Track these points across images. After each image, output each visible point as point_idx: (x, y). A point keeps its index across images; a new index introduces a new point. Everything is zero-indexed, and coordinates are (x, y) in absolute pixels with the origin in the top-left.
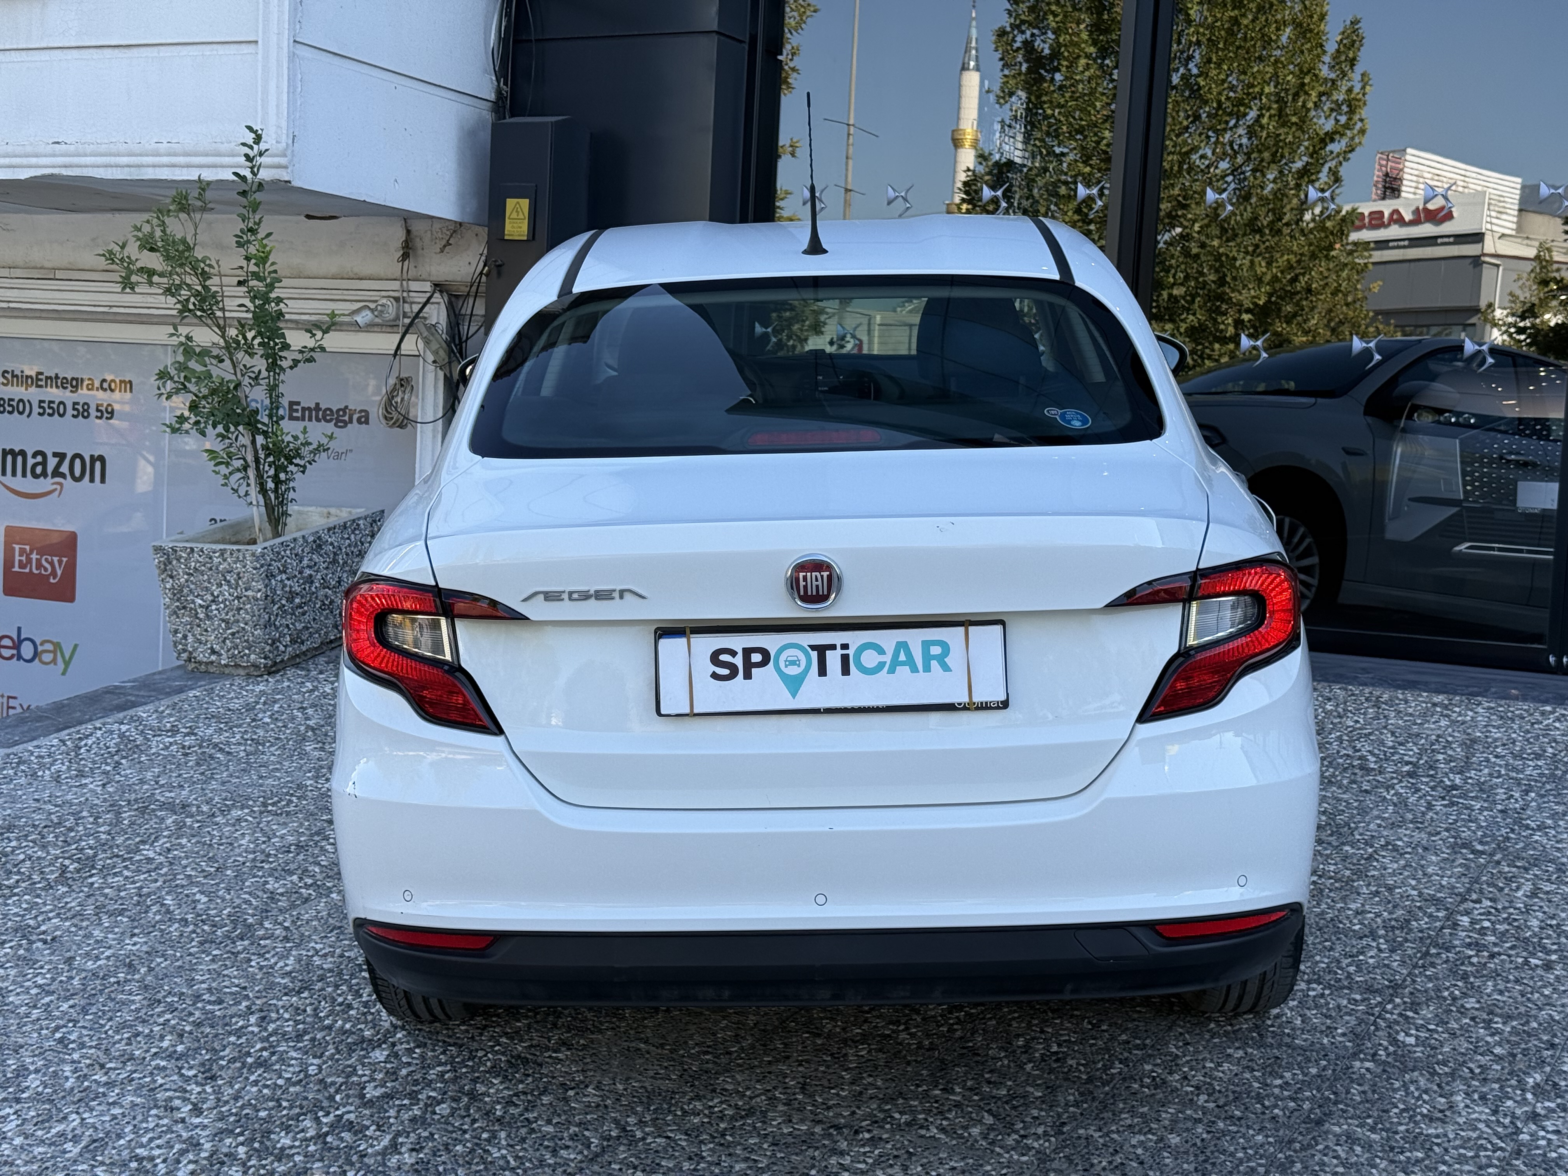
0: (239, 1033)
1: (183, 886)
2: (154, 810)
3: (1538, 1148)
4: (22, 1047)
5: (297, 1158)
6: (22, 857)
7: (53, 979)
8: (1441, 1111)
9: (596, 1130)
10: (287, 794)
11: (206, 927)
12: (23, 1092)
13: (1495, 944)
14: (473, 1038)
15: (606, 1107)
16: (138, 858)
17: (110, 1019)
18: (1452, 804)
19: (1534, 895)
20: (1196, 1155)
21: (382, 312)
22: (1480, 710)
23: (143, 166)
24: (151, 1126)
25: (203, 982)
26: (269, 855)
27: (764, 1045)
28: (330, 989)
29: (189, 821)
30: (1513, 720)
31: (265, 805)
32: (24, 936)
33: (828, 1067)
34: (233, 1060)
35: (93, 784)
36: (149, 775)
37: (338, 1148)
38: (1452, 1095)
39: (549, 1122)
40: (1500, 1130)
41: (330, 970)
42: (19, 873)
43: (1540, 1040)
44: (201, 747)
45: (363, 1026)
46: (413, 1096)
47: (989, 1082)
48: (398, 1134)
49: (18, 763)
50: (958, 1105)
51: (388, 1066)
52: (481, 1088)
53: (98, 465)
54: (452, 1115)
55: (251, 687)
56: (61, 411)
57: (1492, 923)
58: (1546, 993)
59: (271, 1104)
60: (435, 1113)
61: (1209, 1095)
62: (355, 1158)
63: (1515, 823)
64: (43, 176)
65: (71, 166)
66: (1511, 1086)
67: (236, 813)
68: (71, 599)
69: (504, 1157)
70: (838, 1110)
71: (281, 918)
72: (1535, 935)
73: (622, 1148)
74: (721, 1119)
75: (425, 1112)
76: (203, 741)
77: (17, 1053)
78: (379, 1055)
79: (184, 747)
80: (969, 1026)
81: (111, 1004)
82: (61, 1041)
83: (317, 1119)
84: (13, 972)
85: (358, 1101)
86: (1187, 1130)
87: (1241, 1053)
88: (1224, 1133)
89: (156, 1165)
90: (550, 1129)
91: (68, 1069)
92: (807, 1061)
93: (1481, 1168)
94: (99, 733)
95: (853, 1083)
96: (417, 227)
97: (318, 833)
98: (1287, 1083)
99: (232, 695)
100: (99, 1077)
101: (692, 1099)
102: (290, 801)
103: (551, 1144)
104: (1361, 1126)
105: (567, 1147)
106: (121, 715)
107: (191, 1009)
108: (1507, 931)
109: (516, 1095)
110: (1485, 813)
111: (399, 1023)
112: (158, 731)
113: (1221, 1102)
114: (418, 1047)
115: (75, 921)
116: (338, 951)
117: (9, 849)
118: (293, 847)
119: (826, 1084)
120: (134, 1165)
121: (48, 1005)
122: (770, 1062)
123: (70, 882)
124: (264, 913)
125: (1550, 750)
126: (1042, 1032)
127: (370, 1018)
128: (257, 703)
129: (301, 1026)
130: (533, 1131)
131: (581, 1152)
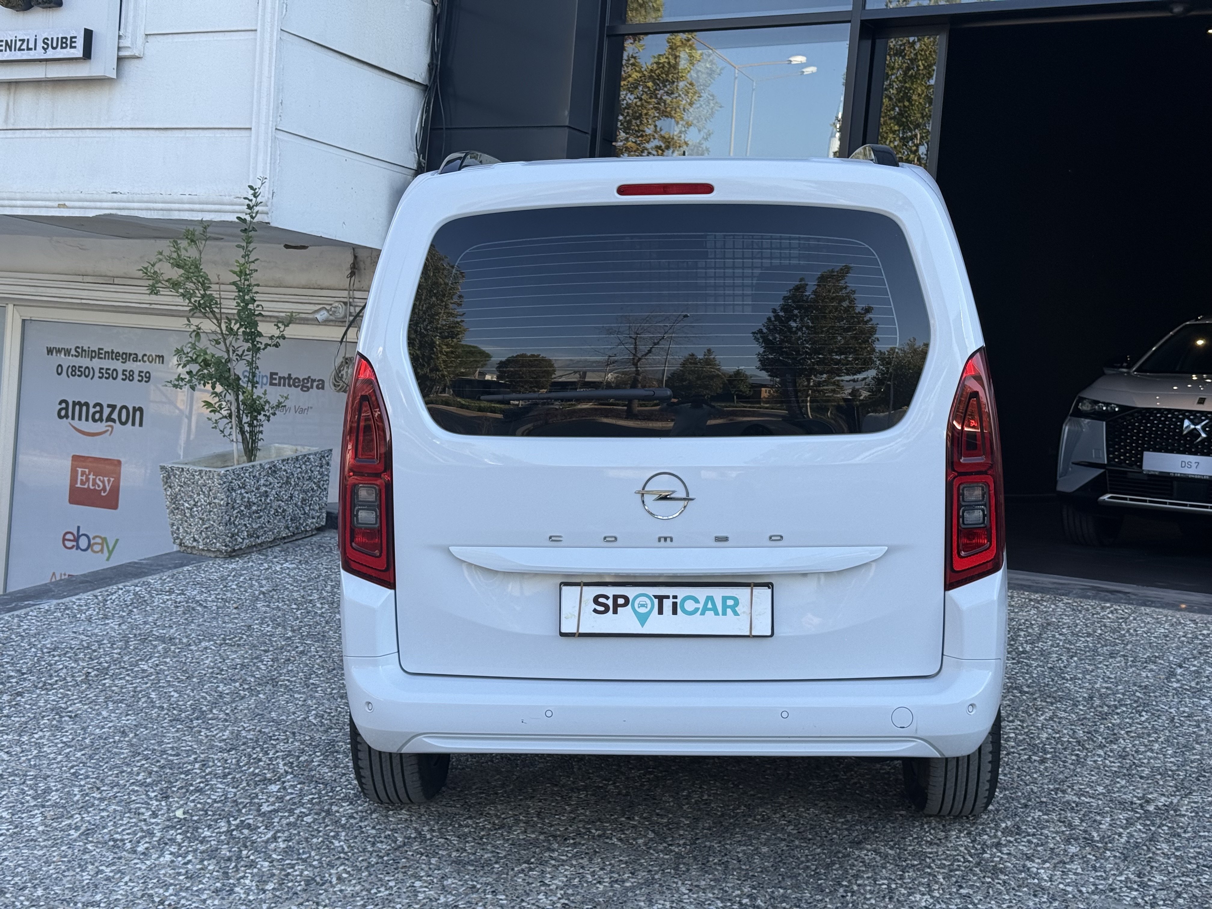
0: (187, 773)
1: (163, 687)
2: (151, 641)
3: (992, 862)
4: (49, 776)
5: (213, 843)
6: (61, 666)
7: (73, 739)
8: (939, 839)
9: (402, 833)
10: (240, 633)
11: (175, 712)
12: (47, 801)
13: (1013, 747)
14: (335, 780)
15: (411, 821)
16: (136, 669)
17: (107, 763)
18: (1019, 662)
19: (1051, 718)
20: (775, 858)
21: (335, 312)
22: (1060, 604)
23: (172, 210)
24: (125, 822)
25: (169, 743)
26: (222, 670)
27: (520, 790)
28: (249, 750)
29: (173, 648)
30: (1080, 612)
31: (224, 639)
32: (57, 714)
33: (557, 803)
34: (182, 788)
35: (113, 623)
36: (150, 619)
37: (239, 838)
38: (949, 831)
39: (374, 828)
40: (973, 851)
41: (251, 739)
42: (58, 676)
43: (1019, 803)
44: (187, 602)
45: (266, 771)
46: (291, 812)
47: (658, 815)
48: (278, 831)
49: (65, 610)
50: (634, 827)
51: (279, 794)
52: (334, 808)
53: (138, 413)
54: (313, 822)
55: (226, 565)
56: (115, 376)
57: (1016, 734)
58: (1035, 776)
59: (201, 813)
60: (303, 821)
61: (795, 826)
62: (249, 844)
63: (1056, 676)
64: (105, 215)
65: (123, 209)
66: (990, 828)
67: (203, 644)
68: (115, 507)
69: (342, 846)
70: (557, 827)
71: (224, 708)
72: (1042, 742)
73: (416, 843)
74: (483, 830)
75: (297, 820)
76: (189, 599)
77: (45, 779)
78: (274, 788)
79: (176, 602)
80: (654, 783)
81: (109, 754)
82: (74, 774)
83: (229, 822)
84: (48, 734)
85: (255, 813)
86: (775, 844)
87: (822, 804)
88: (797, 847)
89: (125, 844)
90: (374, 832)
91: (76, 790)
92: (545, 800)
93: (951, 871)
94: (120, 592)
95: (570, 813)
96: (361, 254)
97: (256, 658)
98: (848, 821)
99: (213, 570)
100: (96, 795)
101: (467, 818)
102: (242, 638)
103: (372, 840)
104: (885, 845)
105: (382, 842)
106: (137, 581)
107: (159, 758)
108: (1024, 739)
109: (357, 813)
110: (1039, 669)
111: (290, 770)
112: (160, 592)
113: (801, 830)
114: (299, 784)
115: (91, 705)
116: (258, 728)
117: (53, 662)
118: (238, 666)
119: (553, 812)
120: (111, 843)
121: (68, 753)
122: (521, 800)
123: (91, 682)
124: (214, 704)
125: (1099, 631)
126: (700, 788)
127: (271, 767)
128: (229, 576)
129: (227, 771)
130: (363, 832)
131: (390, 845)
